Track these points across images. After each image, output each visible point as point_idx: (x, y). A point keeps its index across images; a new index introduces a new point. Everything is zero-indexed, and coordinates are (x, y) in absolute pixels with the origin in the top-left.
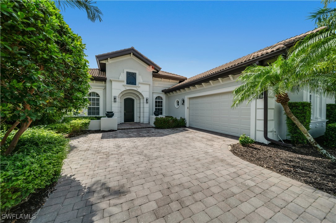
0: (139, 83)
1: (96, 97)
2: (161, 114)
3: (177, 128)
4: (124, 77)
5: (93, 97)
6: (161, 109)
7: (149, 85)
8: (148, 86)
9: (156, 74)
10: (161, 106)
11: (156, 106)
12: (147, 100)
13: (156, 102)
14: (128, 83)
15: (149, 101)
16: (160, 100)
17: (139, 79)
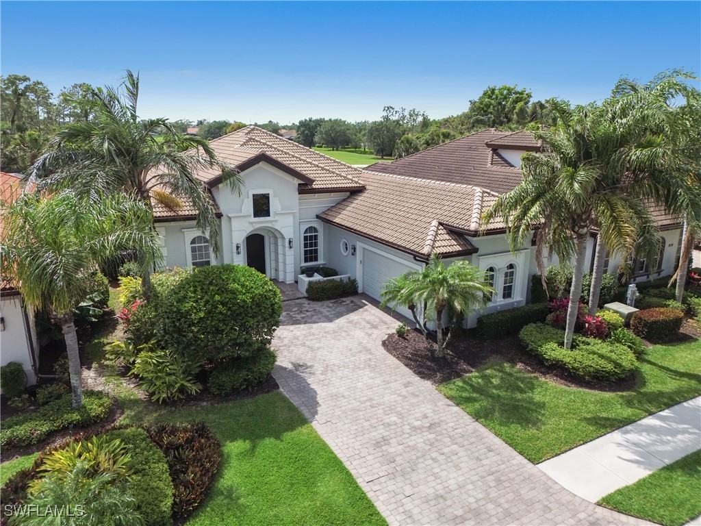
0: (276, 214)
1: (203, 244)
2: (316, 260)
3: (343, 297)
4: (249, 207)
5: (199, 245)
6: (316, 251)
7: (294, 213)
8: (291, 216)
9: (305, 187)
10: (316, 245)
11: (306, 246)
12: (290, 242)
13: (306, 238)
14: (256, 215)
15: (293, 244)
16: (313, 234)
17: (274, 205)
